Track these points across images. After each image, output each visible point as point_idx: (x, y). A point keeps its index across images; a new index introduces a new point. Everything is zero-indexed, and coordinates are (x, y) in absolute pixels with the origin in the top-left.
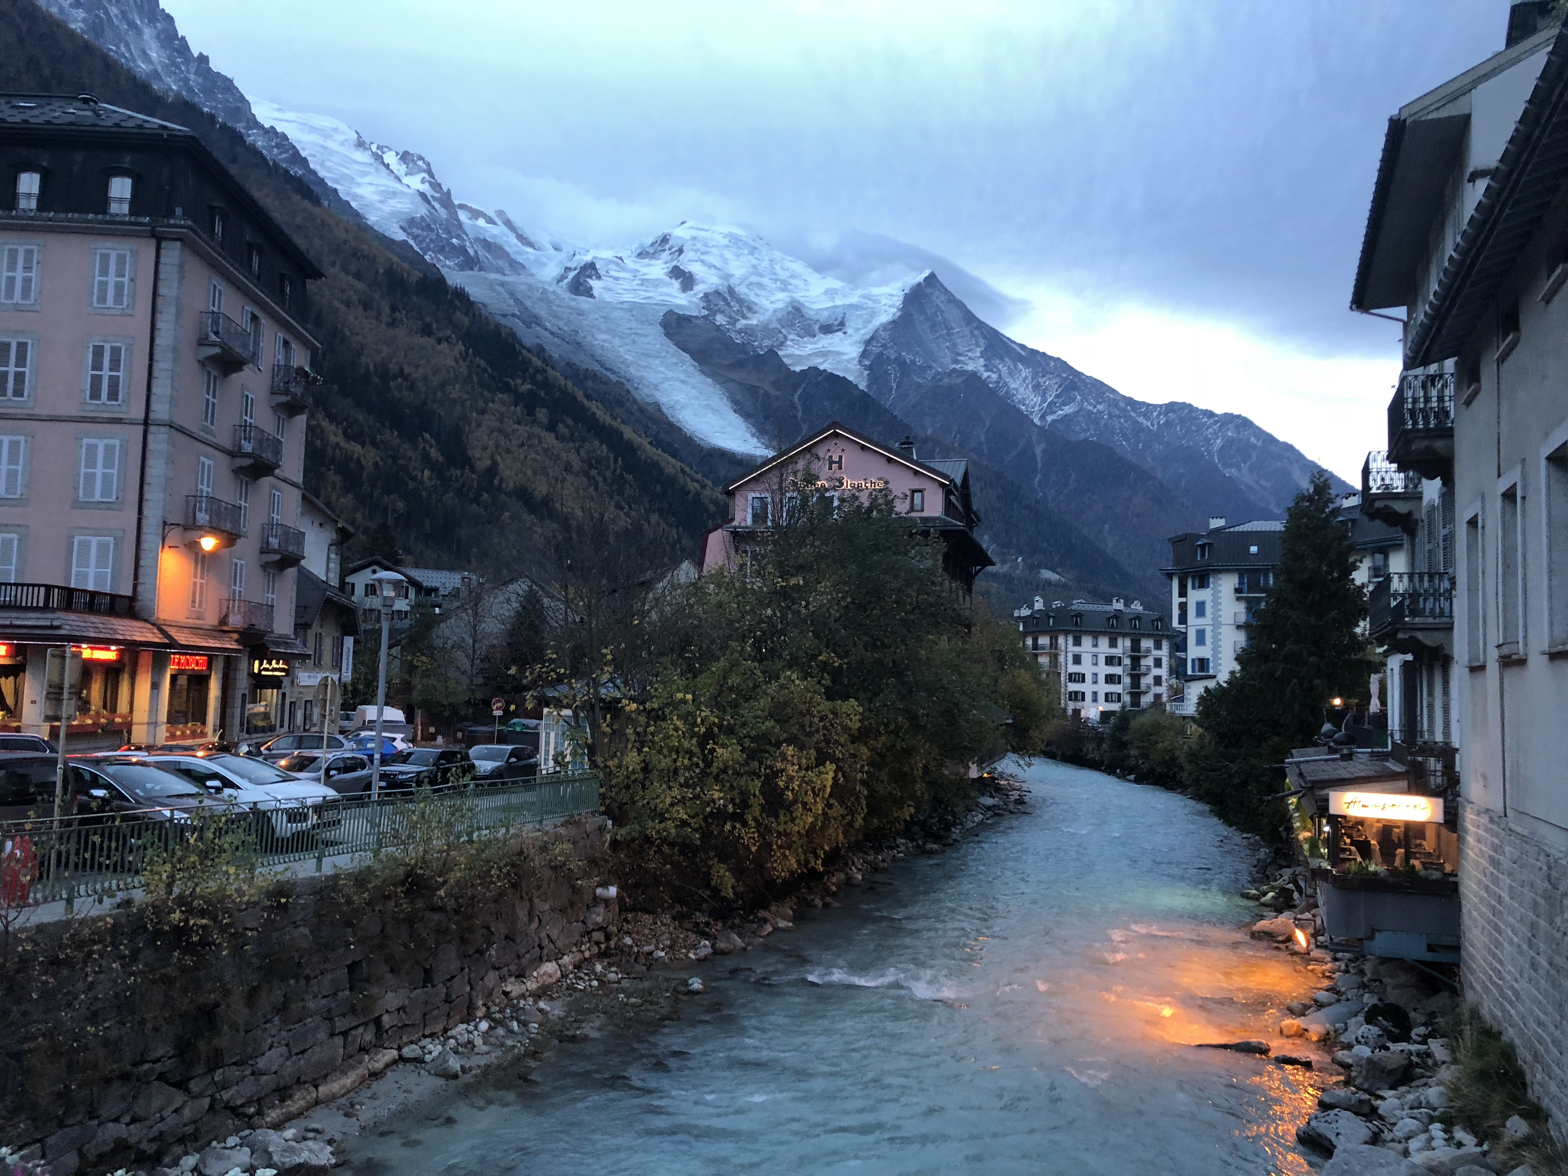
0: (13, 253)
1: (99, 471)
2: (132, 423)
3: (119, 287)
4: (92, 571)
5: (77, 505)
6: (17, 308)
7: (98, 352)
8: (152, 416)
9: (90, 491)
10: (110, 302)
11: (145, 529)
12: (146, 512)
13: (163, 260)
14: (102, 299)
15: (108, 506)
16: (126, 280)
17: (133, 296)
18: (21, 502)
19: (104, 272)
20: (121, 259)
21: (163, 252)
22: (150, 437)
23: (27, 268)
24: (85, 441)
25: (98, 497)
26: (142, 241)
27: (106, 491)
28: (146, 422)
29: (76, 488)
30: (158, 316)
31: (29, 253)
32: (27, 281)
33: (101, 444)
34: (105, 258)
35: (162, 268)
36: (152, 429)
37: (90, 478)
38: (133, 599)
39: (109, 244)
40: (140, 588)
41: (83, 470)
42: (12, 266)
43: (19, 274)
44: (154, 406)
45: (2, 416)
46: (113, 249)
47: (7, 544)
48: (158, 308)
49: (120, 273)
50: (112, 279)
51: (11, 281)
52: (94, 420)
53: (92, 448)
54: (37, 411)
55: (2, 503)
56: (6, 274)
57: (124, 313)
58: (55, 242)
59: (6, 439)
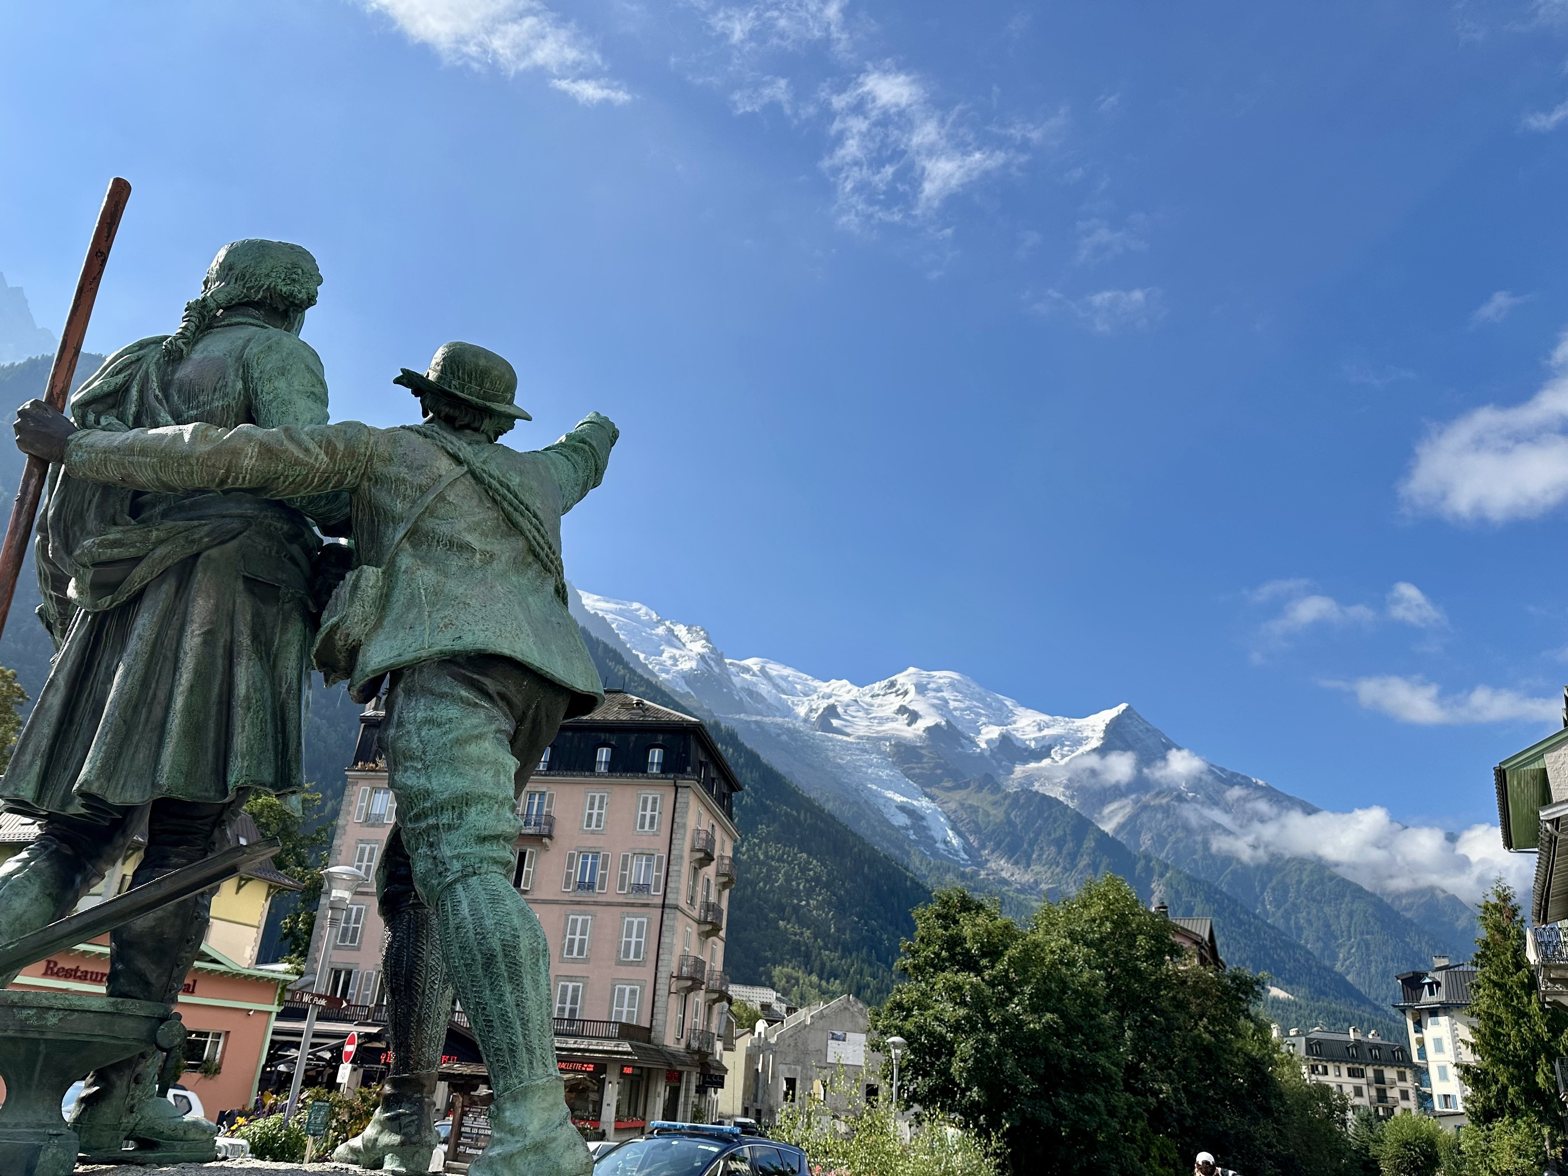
0: (593, 799)
1: (634, 940)
2: (655, 906)
3: (653, 818)
4: (625, 1009)
5: (620, 963)
6: (593, 832)
8: (667, 902)
9: (627, 954)
10: (647, 828)
11: (659, 981)
12: (660, 969)
13: (679, 800)
14: (642, 826)
15: (638, 964)
16: (657, 813)
17: (659, 824)
18: (586, 961)
19: (644, 809)
20: (655, 801)
21: (679, 795)
22: (665, 916)
23: (600, 808)
24: (627, 919)
25: (631, 957)
26: (666, 788)
27: (637, 955)
28: (663, 906)
29: (619, 951)
30: (674, 836)
31: (602, 798)
32: (600, 815)
33: (636, 921)
34: (645, 801)
35: (677, 805)
36: (667, 910)
37: (628, 944)
38: (650, 1030)
39: (648, 791)
40: (654, 1023)
41: (624, 939)
42: (592, 807)
43: (595, 811)
44: (669, 895)
45: (579, 903)
46: (650, 794)
47: (576, 990)
48: (675, 831)
49: (653, 810)
50: (648, 813)
51: (590, 816)
52: (632, 905)
53: (631, 924)
54: (600, 899)
55: (575, 961)
56: (588, 811)
57: (655, 835)
58: (617, 789)
59: (580, 918)
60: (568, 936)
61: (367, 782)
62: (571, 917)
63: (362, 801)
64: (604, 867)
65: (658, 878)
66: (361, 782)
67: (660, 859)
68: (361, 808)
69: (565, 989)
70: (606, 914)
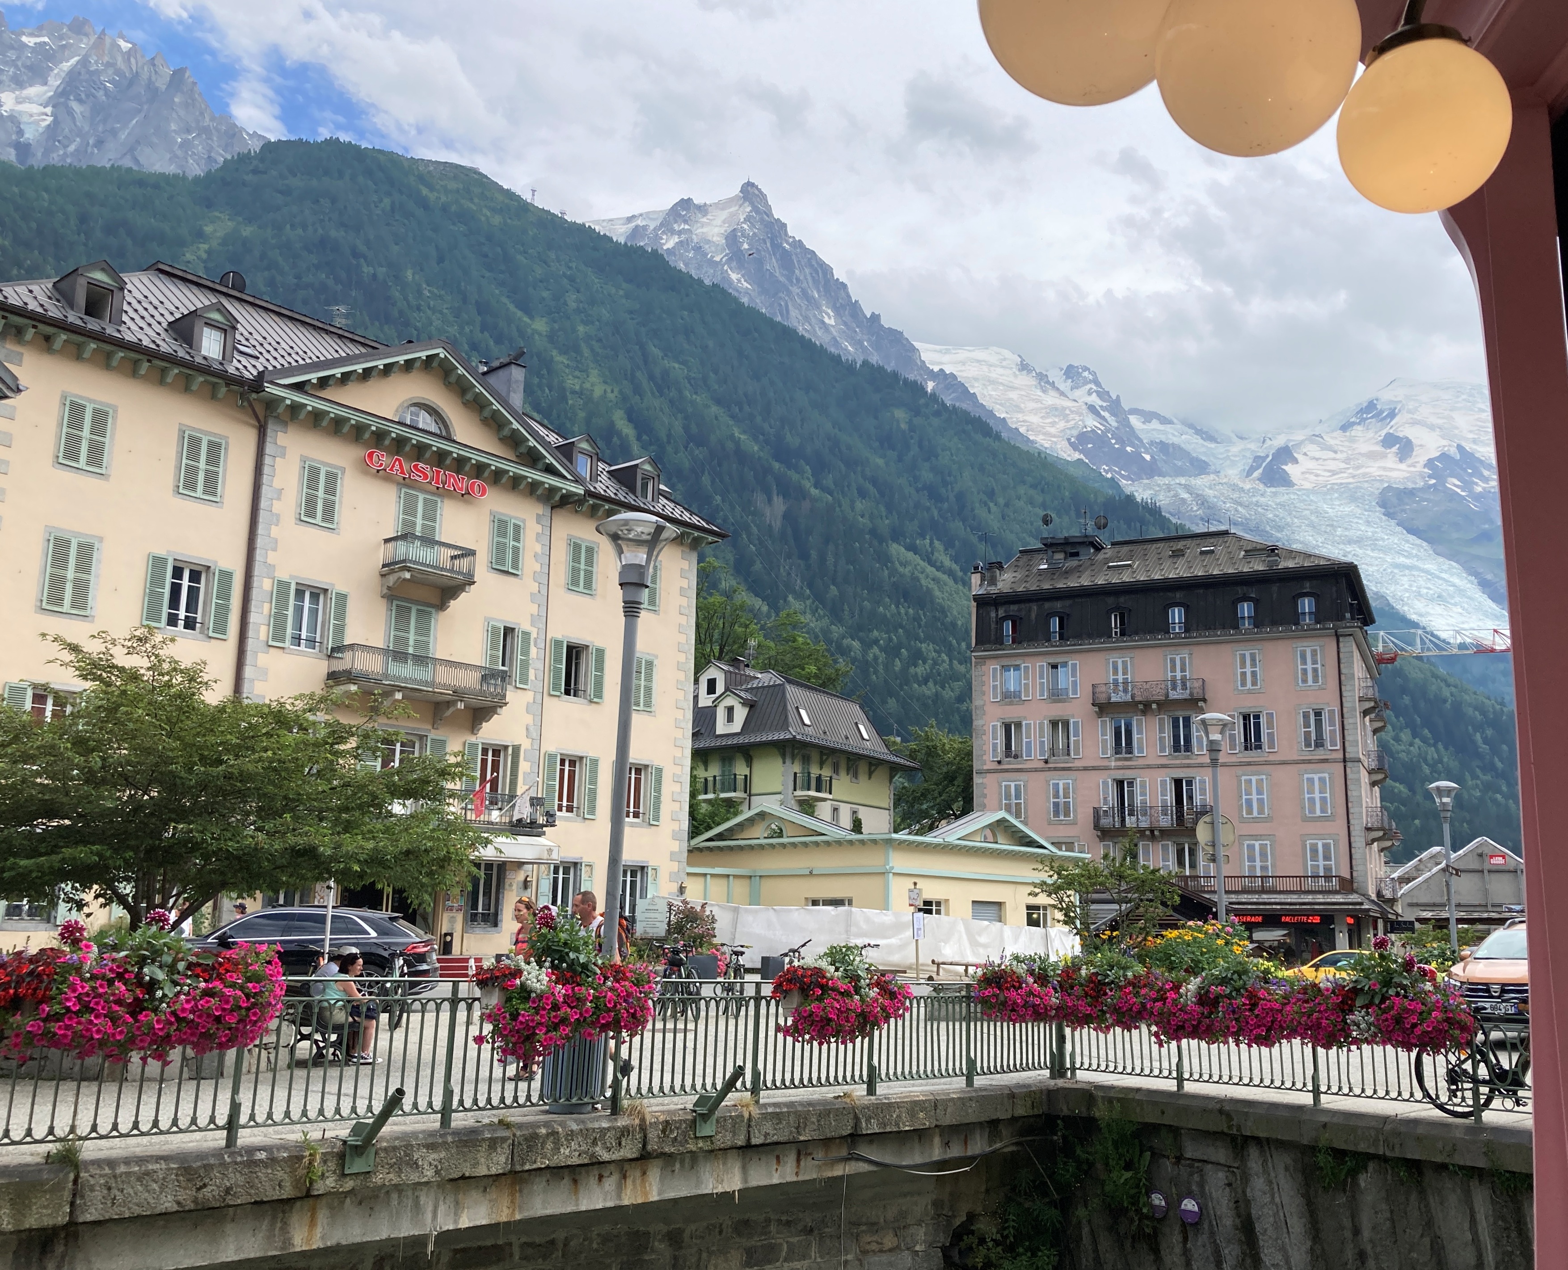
0: (1243, 657)
1: (1317, 795)
2: (1335, 761)
3: (1315, 670)
4: (1321, 863)
5: (1305, 819)
6: (1249, 692)
7: (1306, 716)
8: (1347, 756)
9: (1312, 810)
10: (1310, 682)
11: (1353, 834)
12: (1352, 822)
13: (1342, 650)
14: (1305, 681)
15: (1326, 819)
16: (1319, 666)
17: (1324, 677)
18: (1269, 820)
19: (1304, 662)
20: (1314, 653)
21: (1341, 645)
22: (1348, 770)
23: (1253, 664)
24: (1306, 776)
25: (1318, 813)
26: (1327, 640)
27: (1323, 810)
28: (1345, 760)
29: (1303, 808)
30: (1343, 688)
31: (1253, 656)
32: (1254, 674)
33: (1316, 777)
34: (1303, 655)
35: (1341, 655)
36: (1349, 764)
37: (1312, 801)
38: (1352, 881)
39: (1305, 644)
40: (1355, 874)
41: (1307, 796)
42: (1243, 665)
43: (1248, 670)
44: (1348, 749)
45: (1249, 764)
46: (1308, 646)
47: (1263, 848)
48: (1343, 683)
49: (1315, 662)
50: (1309, 667)
51: (1244, 674)
52: (1309, 762)
53: (1311, 781)
54: (1272, 758)
55: (1256, 820)
56: (1239, 671)
57: (1321, 689)
58: (1269, 646)
59: (1254, 778)
60: (1244, 797)
61: (994, 661)
62: (1243, 778)
63: (995, 680)
64: (1270, 725)
65: (1332, 732)
66: (988, 662)
67: (1331, 712)
68: (995, 687)
69: (1251, 848)
70: (1281, 773)
